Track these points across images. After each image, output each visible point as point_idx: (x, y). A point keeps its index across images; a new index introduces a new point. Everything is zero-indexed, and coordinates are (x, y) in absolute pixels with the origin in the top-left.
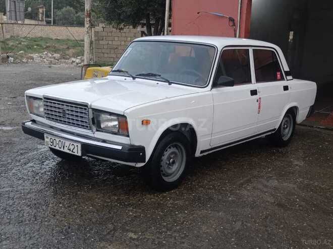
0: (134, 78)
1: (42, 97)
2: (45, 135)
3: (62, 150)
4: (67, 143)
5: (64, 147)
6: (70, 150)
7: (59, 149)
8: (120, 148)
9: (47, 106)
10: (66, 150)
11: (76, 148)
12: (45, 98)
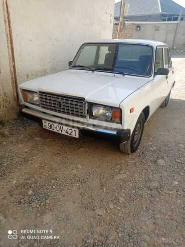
0: (93, 71)
1: (37, 91)
2: (43, 121)
3: (60, 132)
4: (65, 128)
5: (62, 131)
6: (68, 133)
7: (56, 131)
8: (115, 133)
9: (42, 98)
10: (64, 133)
11: (74, 132)
12: (40, 92)
